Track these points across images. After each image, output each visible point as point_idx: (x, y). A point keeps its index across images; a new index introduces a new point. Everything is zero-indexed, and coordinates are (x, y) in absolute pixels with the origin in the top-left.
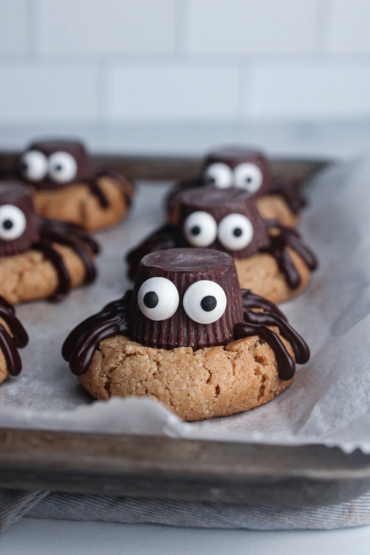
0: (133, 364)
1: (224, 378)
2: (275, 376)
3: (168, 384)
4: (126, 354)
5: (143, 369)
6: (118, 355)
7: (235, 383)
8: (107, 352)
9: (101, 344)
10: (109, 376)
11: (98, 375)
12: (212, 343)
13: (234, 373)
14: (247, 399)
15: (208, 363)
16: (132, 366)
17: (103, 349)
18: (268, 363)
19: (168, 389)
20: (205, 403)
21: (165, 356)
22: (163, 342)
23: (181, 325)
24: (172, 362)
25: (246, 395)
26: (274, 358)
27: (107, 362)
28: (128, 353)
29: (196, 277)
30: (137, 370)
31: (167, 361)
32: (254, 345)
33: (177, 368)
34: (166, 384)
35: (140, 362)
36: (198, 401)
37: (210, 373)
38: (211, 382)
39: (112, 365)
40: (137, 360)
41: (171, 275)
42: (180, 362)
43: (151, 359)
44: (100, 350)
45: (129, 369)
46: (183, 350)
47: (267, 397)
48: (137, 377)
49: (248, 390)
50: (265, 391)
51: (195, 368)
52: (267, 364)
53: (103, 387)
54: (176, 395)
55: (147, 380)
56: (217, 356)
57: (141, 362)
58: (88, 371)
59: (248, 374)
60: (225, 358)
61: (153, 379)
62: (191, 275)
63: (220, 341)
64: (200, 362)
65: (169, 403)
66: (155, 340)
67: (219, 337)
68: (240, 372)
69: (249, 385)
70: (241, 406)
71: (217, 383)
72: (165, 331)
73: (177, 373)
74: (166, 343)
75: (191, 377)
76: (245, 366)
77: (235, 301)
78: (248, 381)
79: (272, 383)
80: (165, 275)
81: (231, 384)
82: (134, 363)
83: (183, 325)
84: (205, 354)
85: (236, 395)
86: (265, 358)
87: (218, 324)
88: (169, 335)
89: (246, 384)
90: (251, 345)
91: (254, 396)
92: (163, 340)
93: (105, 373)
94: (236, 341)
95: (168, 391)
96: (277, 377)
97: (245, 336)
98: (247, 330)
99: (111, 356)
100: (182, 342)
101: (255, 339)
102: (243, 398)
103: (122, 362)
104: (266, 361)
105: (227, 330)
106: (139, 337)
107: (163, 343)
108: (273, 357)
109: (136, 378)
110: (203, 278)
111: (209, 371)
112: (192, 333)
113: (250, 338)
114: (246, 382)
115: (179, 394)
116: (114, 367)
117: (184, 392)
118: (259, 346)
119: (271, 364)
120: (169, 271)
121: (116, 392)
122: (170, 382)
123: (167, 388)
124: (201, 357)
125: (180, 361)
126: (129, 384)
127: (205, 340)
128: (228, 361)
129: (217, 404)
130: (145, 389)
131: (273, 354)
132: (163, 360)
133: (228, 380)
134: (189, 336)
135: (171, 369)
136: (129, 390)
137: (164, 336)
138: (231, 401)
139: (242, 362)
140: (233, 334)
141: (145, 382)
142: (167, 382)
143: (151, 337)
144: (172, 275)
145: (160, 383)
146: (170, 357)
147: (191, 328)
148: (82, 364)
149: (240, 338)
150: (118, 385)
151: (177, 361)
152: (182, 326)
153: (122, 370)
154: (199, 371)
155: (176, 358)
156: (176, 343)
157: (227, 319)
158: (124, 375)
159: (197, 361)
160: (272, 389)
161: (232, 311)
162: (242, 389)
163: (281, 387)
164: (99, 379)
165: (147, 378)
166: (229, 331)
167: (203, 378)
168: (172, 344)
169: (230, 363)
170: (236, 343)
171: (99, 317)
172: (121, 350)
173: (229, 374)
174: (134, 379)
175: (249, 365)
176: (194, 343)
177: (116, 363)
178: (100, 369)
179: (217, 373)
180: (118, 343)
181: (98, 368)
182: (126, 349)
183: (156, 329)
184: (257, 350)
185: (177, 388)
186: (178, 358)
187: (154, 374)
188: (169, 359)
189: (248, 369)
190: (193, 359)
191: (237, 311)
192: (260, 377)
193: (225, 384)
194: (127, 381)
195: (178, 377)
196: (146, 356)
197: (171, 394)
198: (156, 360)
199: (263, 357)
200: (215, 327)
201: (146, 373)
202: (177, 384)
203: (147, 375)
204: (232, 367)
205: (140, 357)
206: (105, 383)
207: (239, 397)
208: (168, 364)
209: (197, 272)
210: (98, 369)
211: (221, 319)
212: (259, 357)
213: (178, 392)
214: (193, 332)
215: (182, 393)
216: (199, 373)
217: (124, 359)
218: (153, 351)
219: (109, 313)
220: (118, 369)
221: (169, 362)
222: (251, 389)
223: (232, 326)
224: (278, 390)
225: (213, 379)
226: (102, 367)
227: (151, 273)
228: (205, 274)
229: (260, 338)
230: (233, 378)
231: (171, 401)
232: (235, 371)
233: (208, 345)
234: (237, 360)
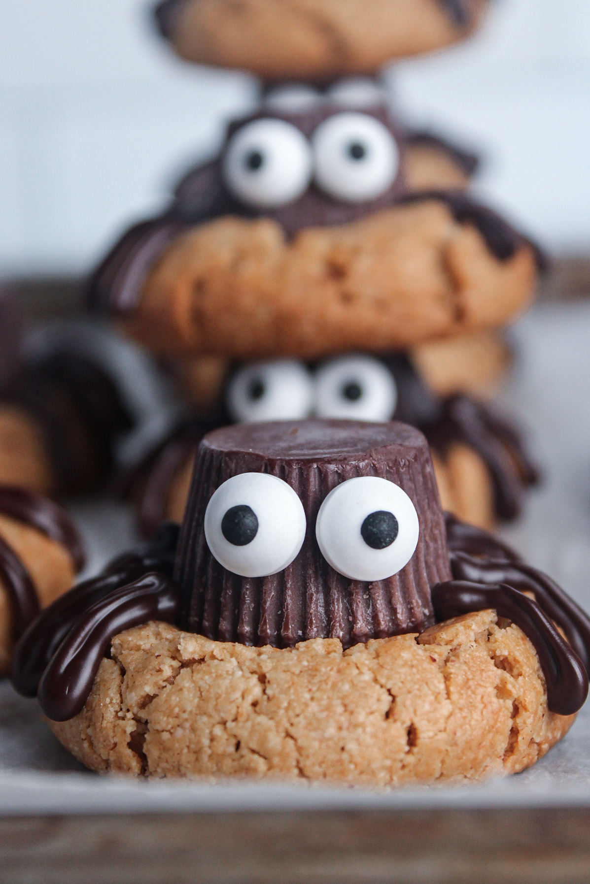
0: (201, 683)
1: (427, 707)
2: (541, 705)
3: (292, 725)
4: (180, 662)
5: (227, 693)
6: (159, 664)
7: (452, 718)
8: (131, 660)
9: (116, 641)
10: (143, 714)
11: (112, 717)
12: (386, 629)
13: (448, 695)
14: (480, 756)
15: (386, 672)
16: (200, 688)
17: (121, 654)
18: (523, 673)
19: (292, 737)
20: (384, 768)
21: (278, 661)
22: (268, 631)
23: (311, 589)
24: (297, 672)
25: (479, 749)
26: (537, 660)
27: (134, 682)
28: (186, 656)
29: (344, 470)
30: (212, 695)
31: (284, 671)
32: (486, 633)
33: (310, 687)
34: (287, 725)
35: (219, 676)
36: (366, 763)
37: (390, 694)
38: (396, 717)
39: (149, 689)
40: (210, 673)
41: (282, 469)
42: (318, 673)
43: (244, 668)
44: (115, 659)
45: (191, 695)
46: (318, 644)
47: (523, 755)
48: (214, 713)
49: (483, 735)
50: (520, 738)
51: (353, 685)
52: (520, 675)
53: (125, 744)
54: (311, 751)
55: (239, 719)
56: (406, 655)
57: (221, 675)
58: (85, 710)
59: (482, 697)
60: (424, 658)
61: (253, 715)
62: (332, 467)
63: (404, 626)
64: (365, 670)
65: (296, 771)
66: (248, 626)
67: (402, 615)
68: (462, 692)
69: (485, 722)
70: (466, 777)
71: (411, 720)
72: (270, 604)
73: (312, 699)
74: (275, 634)
75: (345, 706)
76: (473, 679)
77: (432, 531)
78: (482, 713)
79: (534, 720)
80: (269, 468)
81: (442, 721)
82: (202, 679)
83: (315, 586)
84: (374, 653)
85: (454, 748)
86: (515, 660)
87: (397, 583)
88: (283, 612)
89: (477, 720)
90: (480, 631)
91: (496, 750)
92: (268, 626)
93: (128, 711)
94: (442, 624)
95: (291, 742)
96: (545, 706)
97: (463, 611)
98: (467, 598)
99: (142, 668)
100: (315, 629)
101: (488, 616)
102: (471, 755)
103: (171, 681)
104: (517, 668)
105: (417, 600)
106: (207, 624)
107: (267, 633)
108: (533, 658)
109: (210, 716)
110: (358, 473)
111: (389, 691)
112: (336, 607)
113: (477, 615)
114: (476, 716)
115: (320, 748)
116: (152, 695)
117: (330, 743)
118: (499, 633)
119: (531, 674)
120: (278, 460)
121: (161, 754)
122: (295, 721)
123: (288, 735)
124: (366, 659)
125: (316, 670)
126: (193, 729)
127: (368, 623)
128: (433, 667)
129: (410, 771)
130: (233, 741)
131: (533, 651)
132: (274, 668)
133: (435, 710)
134: (329, 613)
135: (296, 689)
136: (193, 746)
137: (269, 616)
138: (443, 762)
139: (465, 667)
140: (432, 608)
141: (234, 724)
142: (289, 720)
143: (236, 620)
144: (286, 467)
145: (271, 723)
146: (290, 663)
147: (335, 595)
148: (71, 690)
149: (450, 617)
150: (165, 736)
151: (309, 669)
152: (313, 589)
153: (175, 699)
154: (367, 692)
155: (305, 663)
156: (300, 633)
157: (417, 571)
158: (179, 711)
159: (358, 668)
160: (534, 737)
161: (426, 555)
162: (469, 733)
163: (553, 733)
164: (115, 726)
165: (238, 713)
166: (422, 602)
167: (375, 707)
168: (290, 634)
169: (437, 670)
170: (443, 627)
171: (100, 584)
172: (166, 653)
173: (437, 695)
174: (205, 719)
175: (481, 674)
176: (342, 630)
177: (156, 684)
178: (116, 699)
179: (410, 696)
180: (156, 639)
181: (112, 700)
182: (179, 647)
183: (248, 600)
184: (496, 641)
185: (313, 734)
186: (311, 664)
187: (255, 704)
188: (287, 666)
189: (480, 685)
190: (348, 664)
191: (437, 557)
192: (509, 703)
193: (429, 721)
194: (187, 725)
195: (314, 707)
196: (230, 662)
197: (299, 749)
198: (258, 670)
199: (510, 658)
200: (390, 592)
201: (233, 701)
202: (314, 724)
203: (238, 707)
204: (442, 680)
205: (217, 666)
206: (131, 734)
207: (463, 752)
208: (289, 678)
209: (345, 459)
210: (111, 702)
211: (403, 572)
212: (502, 659)
213: (316, 744)
214: (339, 603)
215: (328, 746)
216: (366, 696)
217: (177, 672)
218: (247, 652)
219: (123, 575)
220: (165, 696)
221: (289, 673)
222: (489, 732)
223: (428, 589)
224: (546, 740)
225: (399, 708)
226: (121, 695)
227: (233, 466)
228: (362, 464)
229: (499, 614)
230: (446, 707)
231: (301, 765)
232: (452, 689)
233: (377, 634)
234: (453, 663)
